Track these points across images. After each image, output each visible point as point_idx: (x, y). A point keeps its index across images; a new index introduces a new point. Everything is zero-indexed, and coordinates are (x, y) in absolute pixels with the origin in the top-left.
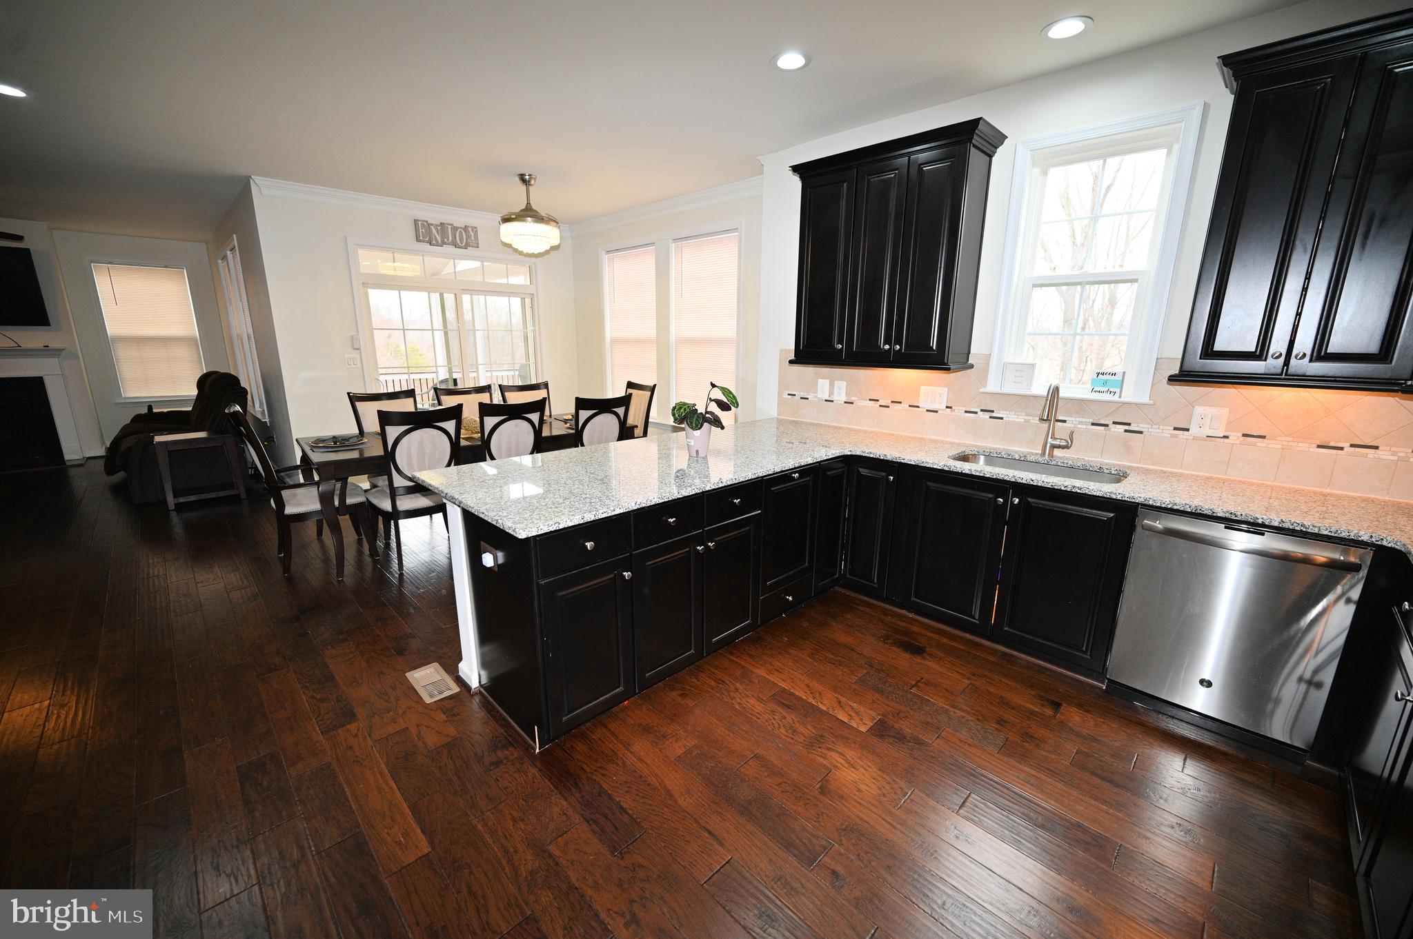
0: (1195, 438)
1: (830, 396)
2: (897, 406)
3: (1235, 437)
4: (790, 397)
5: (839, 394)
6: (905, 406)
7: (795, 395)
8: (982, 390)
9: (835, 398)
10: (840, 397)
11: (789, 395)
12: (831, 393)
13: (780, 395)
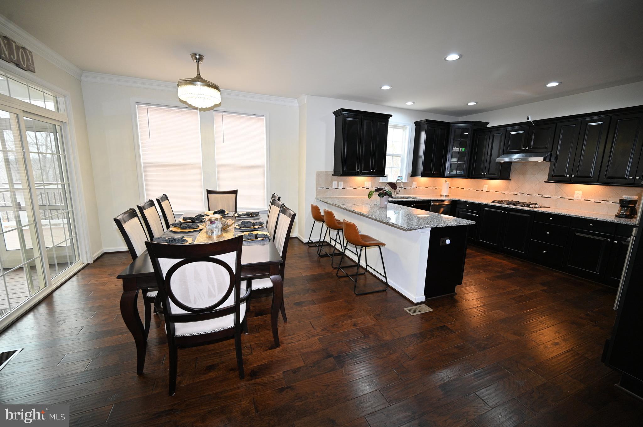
0: (413, 189)
1: (337, 187)
2: (359, 188)
3: (417, 187)
4: (321, 189)
5: (341, 186)
6: (361, 188)
7: (323, 188)
8: (379, 182)
9: (339, 187)
10: (341, 187)
11: (321, 188)
12: (338, 186)
13: (317, 189)
